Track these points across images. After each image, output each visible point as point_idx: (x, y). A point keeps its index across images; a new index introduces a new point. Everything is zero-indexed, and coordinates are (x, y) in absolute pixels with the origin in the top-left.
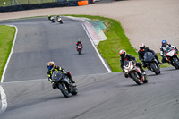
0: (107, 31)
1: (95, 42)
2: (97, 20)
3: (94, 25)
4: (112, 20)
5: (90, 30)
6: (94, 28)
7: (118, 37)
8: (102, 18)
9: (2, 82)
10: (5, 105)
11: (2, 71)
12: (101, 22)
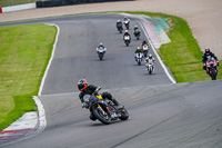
0: (171, 32)
3: (155, 24)
7: (183, 39)
9: (40, 94)
10: (43, 123)
11: (40, 81)
12: (163, 21)
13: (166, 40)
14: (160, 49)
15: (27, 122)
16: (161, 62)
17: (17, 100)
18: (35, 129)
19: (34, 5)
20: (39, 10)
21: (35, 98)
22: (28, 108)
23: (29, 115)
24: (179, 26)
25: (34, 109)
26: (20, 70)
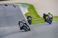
0: (29, 9)
1: (24, 13)
2: (25, 5)
3: (24, 6)
4: (30, 5)
5: (22, 9)
6: (23, 8)
8: (27, 4)
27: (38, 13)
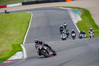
0: (82, 16)
1: (75, 22)
6: (75, 14)
7: (88, 19)
9: (24, 43)
10: (25, 56)
11: (24, 38)
12: (79, 11)
13: (80, 19)
14: (77, 23)
15: (18, 56)
16: (78, 29)
17: (14, 46)
18: (22, 59)
19: (21, 4)
20: (23, 6)
21: (22, 45)
22: (18, 50)
23: (19, 53)
24: (86, 13)
25: (21, 50)
26: (15, 33)
27: (95, 21)
